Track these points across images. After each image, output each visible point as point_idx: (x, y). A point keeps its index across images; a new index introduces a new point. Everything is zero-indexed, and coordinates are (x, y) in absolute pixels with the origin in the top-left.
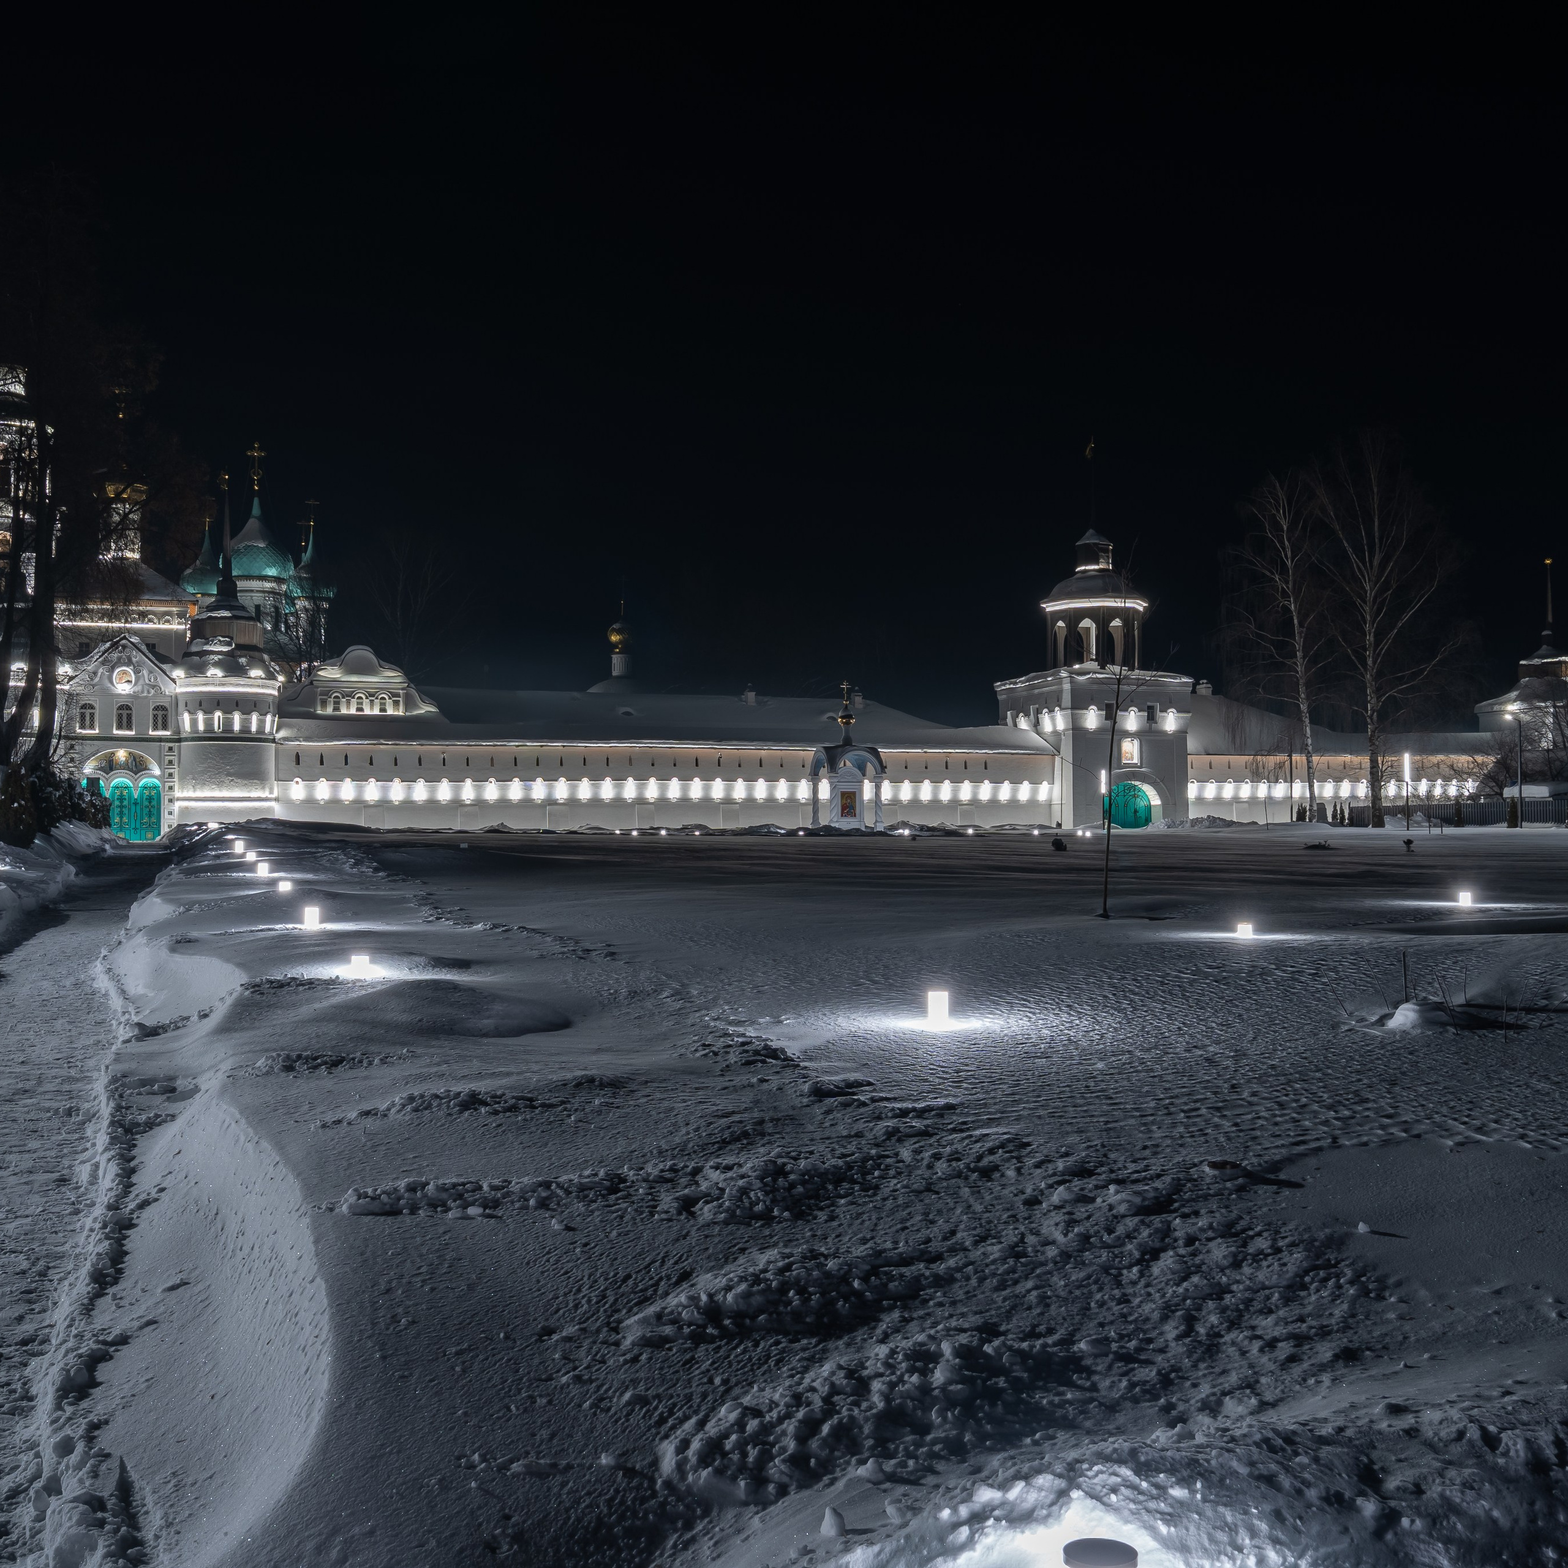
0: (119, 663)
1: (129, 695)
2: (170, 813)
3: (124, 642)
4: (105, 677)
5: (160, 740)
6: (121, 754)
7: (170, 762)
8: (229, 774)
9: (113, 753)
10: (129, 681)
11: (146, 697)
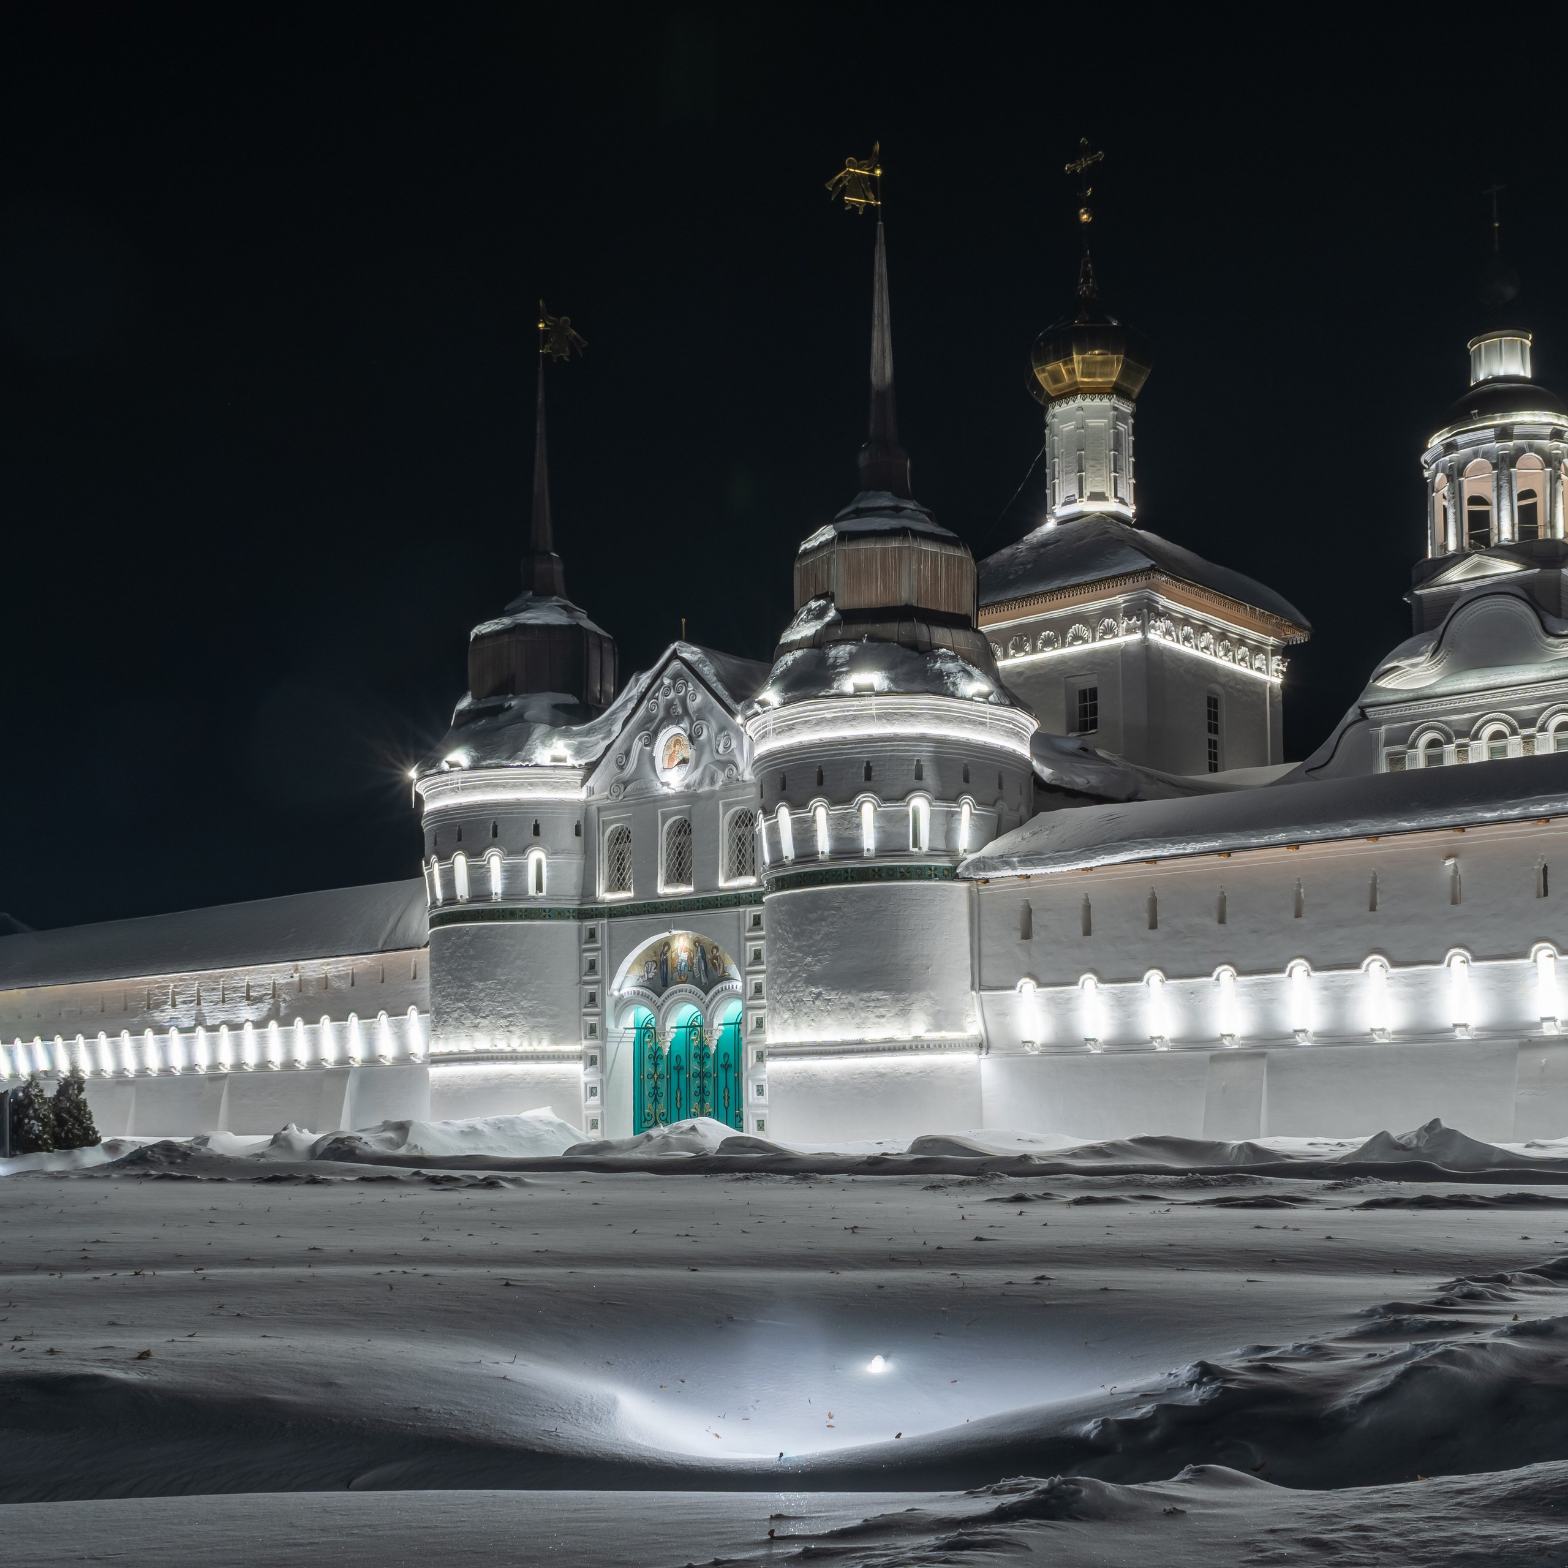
0: (670, 717)
1: (682, 797)
2: (760, 1091)
3: (676, 665)
4: (646, 759)
5: (737, 900)
6: (682, 945)
7: (757, 956)
8: (811, 981)
9: (666, 944)
10: (684, 761)
11: (712, 795)
